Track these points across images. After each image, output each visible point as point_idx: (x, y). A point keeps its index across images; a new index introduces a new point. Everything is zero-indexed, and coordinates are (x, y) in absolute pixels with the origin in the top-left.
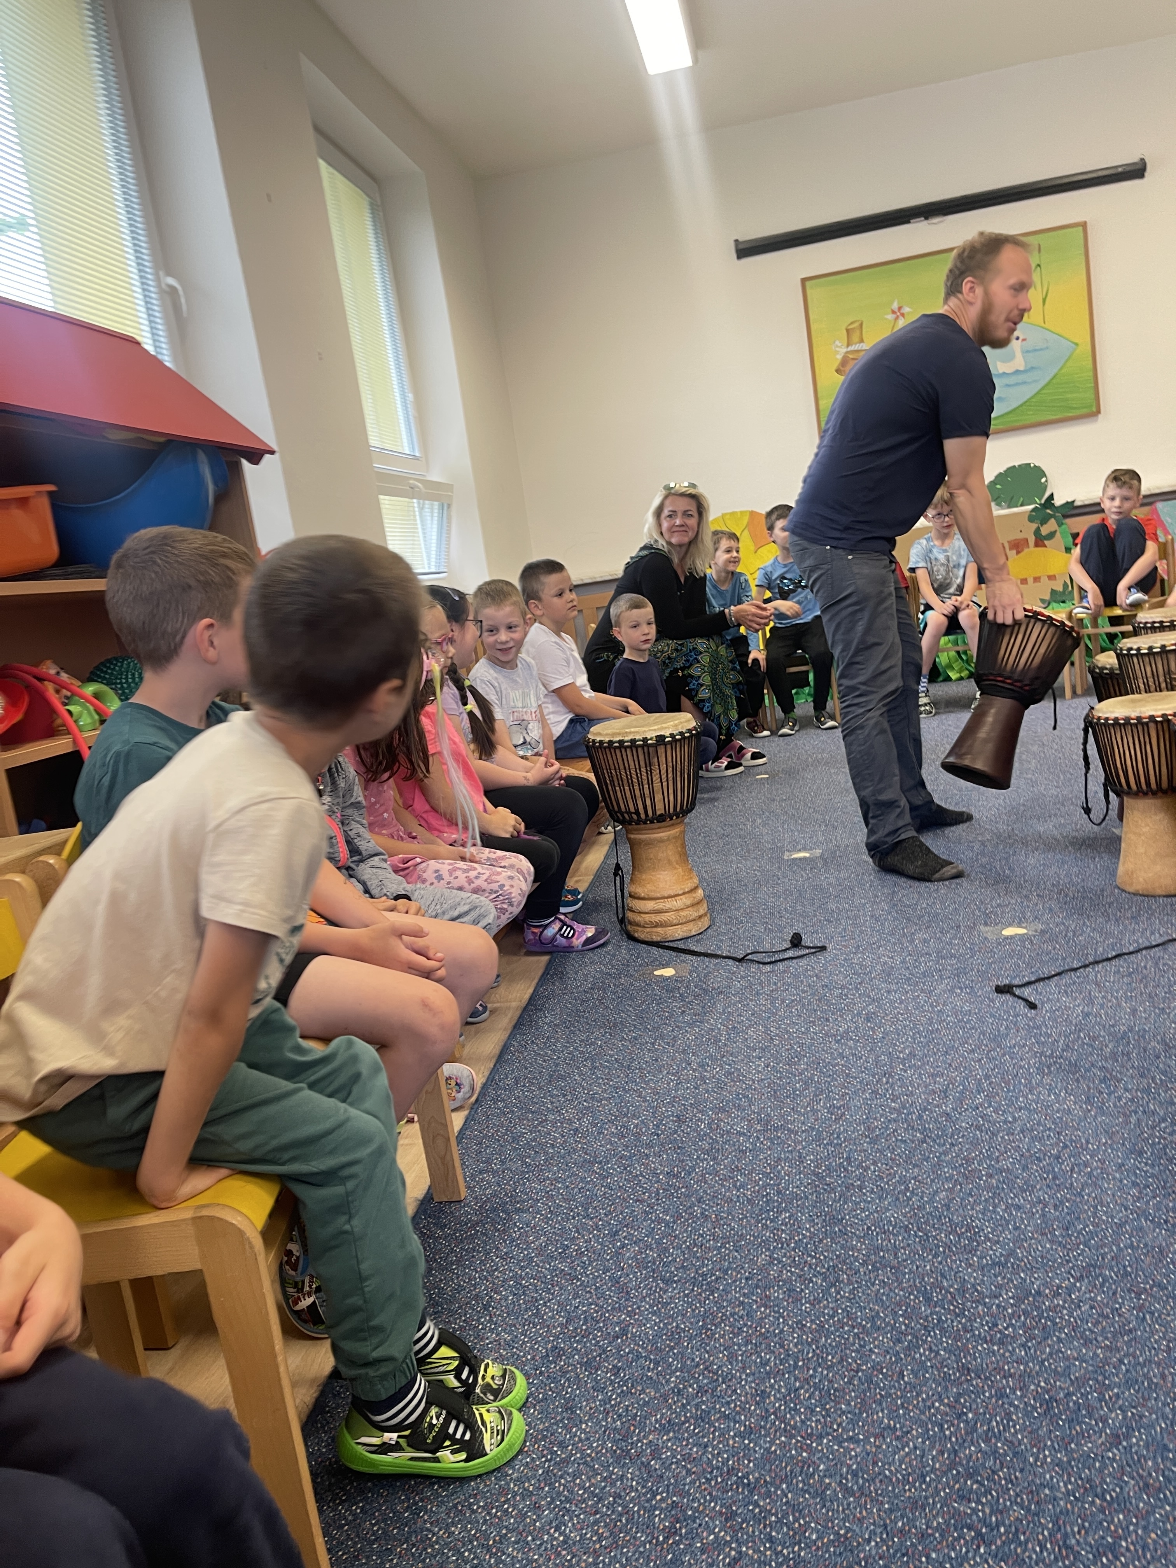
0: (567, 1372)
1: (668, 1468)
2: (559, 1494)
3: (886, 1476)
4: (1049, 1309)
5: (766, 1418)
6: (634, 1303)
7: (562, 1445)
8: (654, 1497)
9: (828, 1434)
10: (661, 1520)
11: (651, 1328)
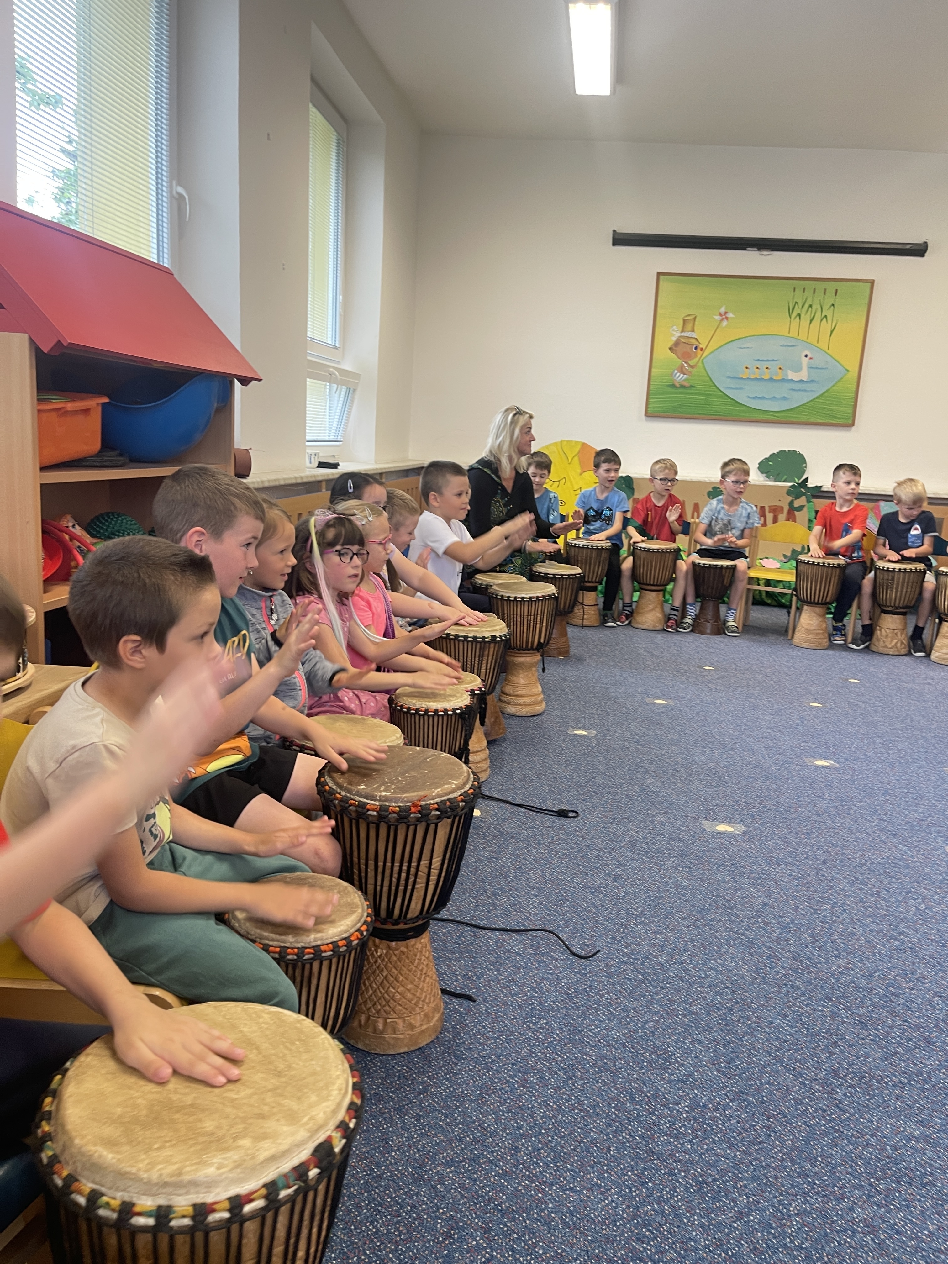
0: (385, 1113)
1: (449, 1192)
2: (374, 1199)
3: (591, 1218)
4: (711, 1118)
5: (516, 1166)
6: (434, 1070)
7: (378, 1165)
8: (438, 1210)
9: (557, 1183)
10: (442, 1226)
11: (444, 1090)
